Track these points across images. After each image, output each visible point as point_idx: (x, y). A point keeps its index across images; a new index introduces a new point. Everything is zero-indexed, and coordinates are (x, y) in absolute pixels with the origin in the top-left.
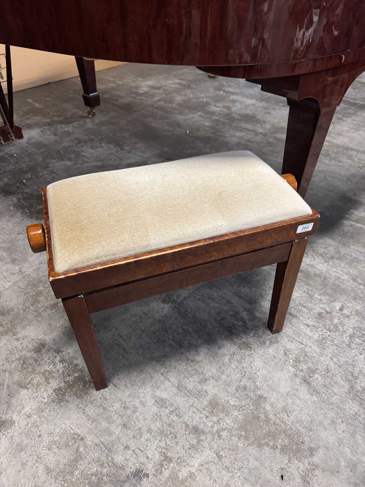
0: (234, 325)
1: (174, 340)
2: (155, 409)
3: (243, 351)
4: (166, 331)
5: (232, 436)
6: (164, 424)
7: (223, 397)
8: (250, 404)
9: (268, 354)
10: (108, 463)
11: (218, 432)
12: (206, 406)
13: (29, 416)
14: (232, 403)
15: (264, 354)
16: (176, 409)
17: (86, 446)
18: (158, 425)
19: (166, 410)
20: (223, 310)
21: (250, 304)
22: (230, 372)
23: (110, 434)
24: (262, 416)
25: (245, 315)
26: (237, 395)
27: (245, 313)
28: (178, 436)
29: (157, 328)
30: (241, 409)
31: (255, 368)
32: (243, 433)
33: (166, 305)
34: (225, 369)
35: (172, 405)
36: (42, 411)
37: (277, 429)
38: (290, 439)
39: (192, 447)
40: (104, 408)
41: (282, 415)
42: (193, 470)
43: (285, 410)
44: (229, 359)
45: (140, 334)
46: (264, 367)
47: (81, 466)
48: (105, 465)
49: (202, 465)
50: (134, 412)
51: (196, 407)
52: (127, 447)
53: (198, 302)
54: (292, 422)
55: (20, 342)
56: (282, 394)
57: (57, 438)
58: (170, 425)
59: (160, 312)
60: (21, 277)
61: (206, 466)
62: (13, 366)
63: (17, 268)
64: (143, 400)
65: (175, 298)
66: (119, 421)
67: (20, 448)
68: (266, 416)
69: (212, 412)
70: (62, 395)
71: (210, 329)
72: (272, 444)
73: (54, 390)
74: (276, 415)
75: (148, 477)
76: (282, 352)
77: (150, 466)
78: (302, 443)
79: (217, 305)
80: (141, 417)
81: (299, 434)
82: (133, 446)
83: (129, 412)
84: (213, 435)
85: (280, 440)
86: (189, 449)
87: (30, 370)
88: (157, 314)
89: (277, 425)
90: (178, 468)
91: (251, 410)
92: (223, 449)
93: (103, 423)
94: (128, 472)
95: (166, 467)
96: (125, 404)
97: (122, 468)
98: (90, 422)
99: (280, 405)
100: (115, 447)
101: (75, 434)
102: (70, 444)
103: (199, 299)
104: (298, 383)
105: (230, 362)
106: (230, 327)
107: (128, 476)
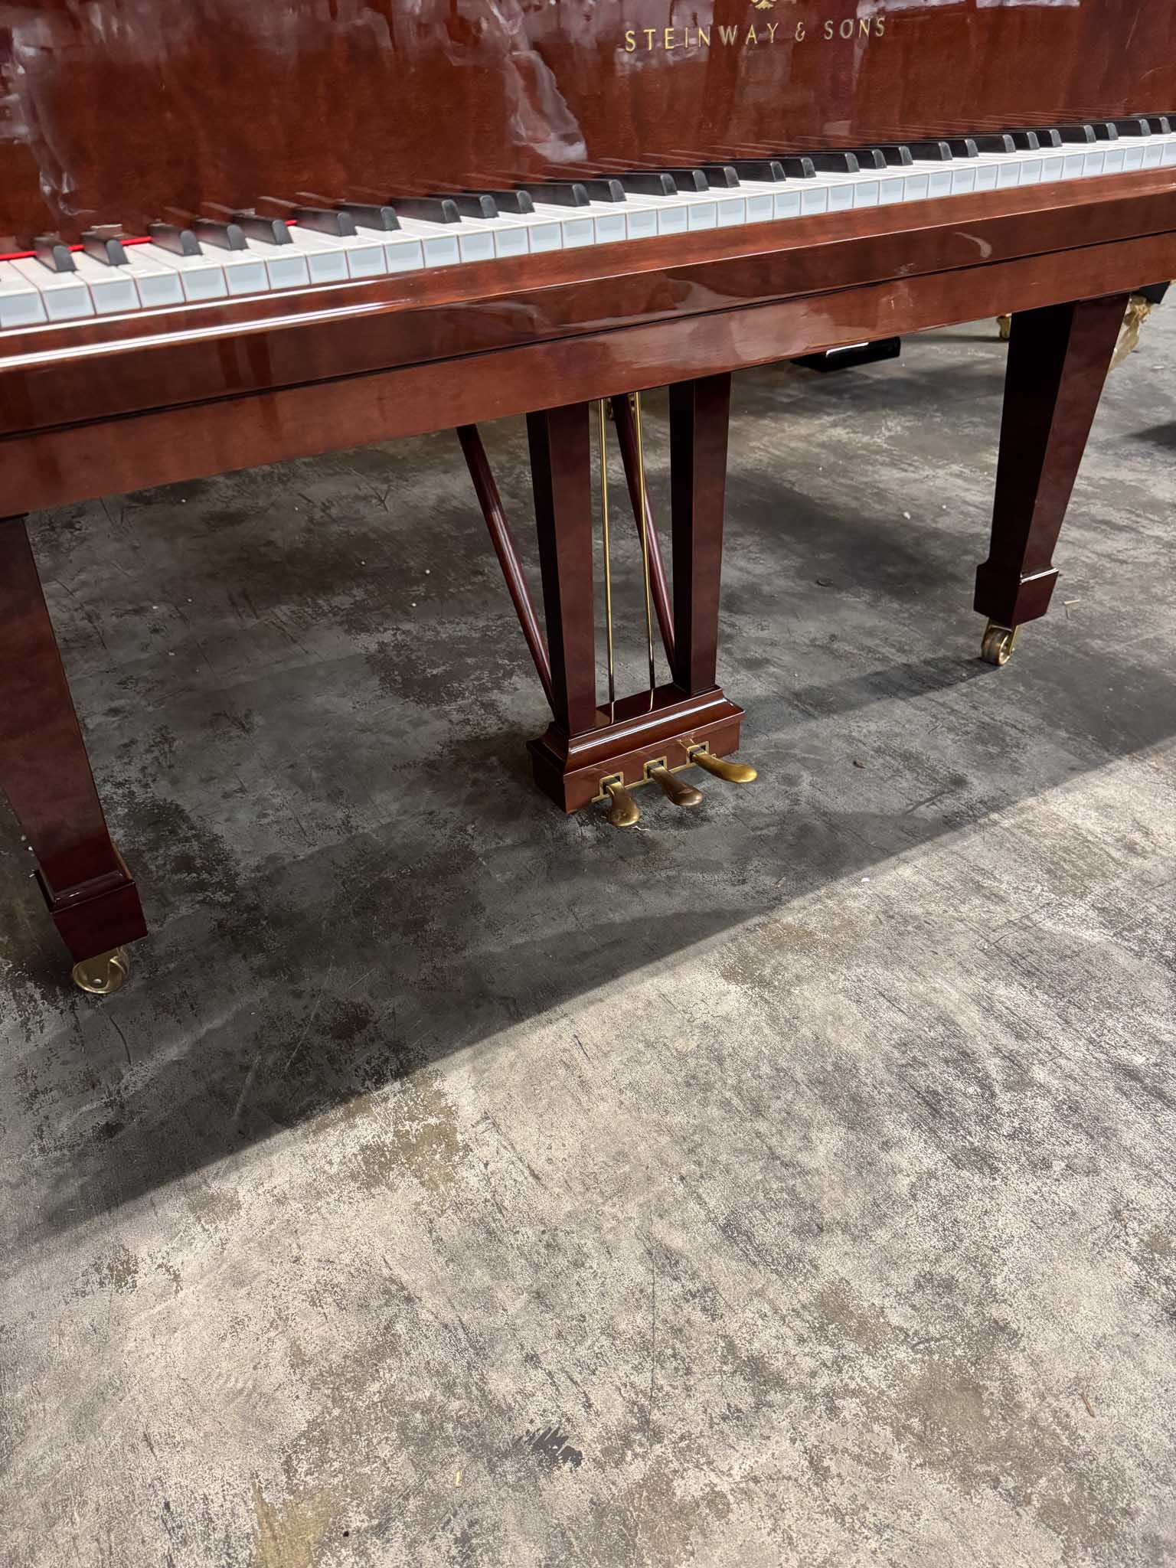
0: (949, 1090)
1: (737, 1089)
2: (638, 1273)
3: (965, 1173)
4: (720, 1060)
5: (877, 1419)
6: (658, 1325)
7: (868, 1294)
8: (959, 1339)
9: (1053, 1201)
10: (466, 1386)
11: (830, 1394)
12: (804, 1307)
13: (282, 1200)
14: (895, 1320)
15: (1035, 1197)
16: (707, 1290)
17: (415, 1323)
18: (639, 1320)
19: (676, 1285)
20: (920, 1037)
21: (1019, 1036)
22: (907, 1226)
23: (490, 1306)
24: (994, 1386)
25: (993, 1066)
26: (916, 1299)
27: (997, 1061)
28: (695, 1369)
29: (693, 1045)
30: (922, 1346)
31: (995, 1233)
32: (915, 1422)
33: (733, 987)
34: (890, 1212)
35: (694, 1276)
36: (319, 1196)
37: (1038, 1443)
38: (1081, 1485)
39: (733, 1414)
40: (490, 1232)
41: (1065, 1404)
42: (724, 1486)
43: (1080, 1387)
44: (913, 1185)
45: (639, 1052)
46: (1029, 1236)
47: (392, 1373)
48: (459, 1390)
49: (756, 1480)
50: (577, 1265)
51: (770, 1302)
52: (532, 1359)
53: (841, 997)
54: (1100, 1439)
55: (302, 1003)
56: (1079, 1338)
57: (341, 1279)
58: (677, 1332)
59: (711, 1002)
60: (342, 839)
61: (771, 1487)
62: (270, 1062)
63: (340, 815)
64: (610, 1237)
65: (767, 971)
66: (525, 1279)
67: (239, 1278)
68: (1009, 1393)
69: (822, 1328)
70: (382, 1166)
71: (866, 1084)
72: (1011, 1485)
73: (364, 1149)
74: (1043, 1398)
75: (578, 1463)
76: (1106, 1206)
77: (589, 1433)
78: (1125, 1512)
79: (900, 1019)
80: (593, 1285)
81: (1118, 1480)
82: (549, 1362)
83: (561, 1262)
84: (812, 1398)
85: (1043, 1481)
86: (724, 1418)
87: (310, 1080)
88: (702, 1006)
89: (1041, 1429)
90: (675, 1465)
91: (958, 1359)
92: (834, 1451)
93: (478, 1272)
94: (520, 1432)
95: (639, 1450)
96: (554, 1236)
97: (504, 1412)
98: (441, 1260)
99: (1063, 1371)
100: (499, 1348)
101: (393, 1281)
102: (374, 1303)
103: (844, 990)
104: (1146, 1318)
105: (914, 1196)
106: (935, 1093)
107: (517, 1442)
